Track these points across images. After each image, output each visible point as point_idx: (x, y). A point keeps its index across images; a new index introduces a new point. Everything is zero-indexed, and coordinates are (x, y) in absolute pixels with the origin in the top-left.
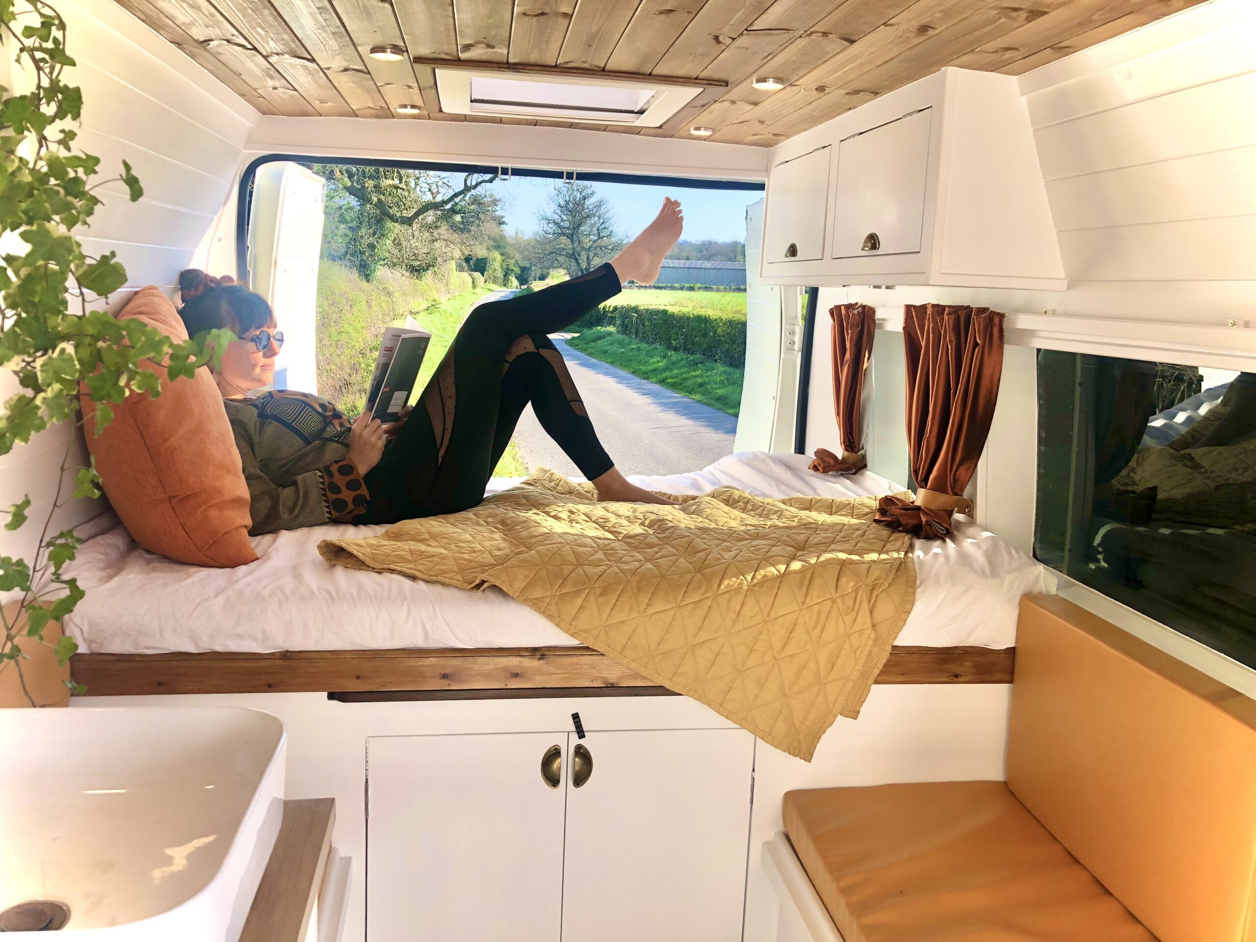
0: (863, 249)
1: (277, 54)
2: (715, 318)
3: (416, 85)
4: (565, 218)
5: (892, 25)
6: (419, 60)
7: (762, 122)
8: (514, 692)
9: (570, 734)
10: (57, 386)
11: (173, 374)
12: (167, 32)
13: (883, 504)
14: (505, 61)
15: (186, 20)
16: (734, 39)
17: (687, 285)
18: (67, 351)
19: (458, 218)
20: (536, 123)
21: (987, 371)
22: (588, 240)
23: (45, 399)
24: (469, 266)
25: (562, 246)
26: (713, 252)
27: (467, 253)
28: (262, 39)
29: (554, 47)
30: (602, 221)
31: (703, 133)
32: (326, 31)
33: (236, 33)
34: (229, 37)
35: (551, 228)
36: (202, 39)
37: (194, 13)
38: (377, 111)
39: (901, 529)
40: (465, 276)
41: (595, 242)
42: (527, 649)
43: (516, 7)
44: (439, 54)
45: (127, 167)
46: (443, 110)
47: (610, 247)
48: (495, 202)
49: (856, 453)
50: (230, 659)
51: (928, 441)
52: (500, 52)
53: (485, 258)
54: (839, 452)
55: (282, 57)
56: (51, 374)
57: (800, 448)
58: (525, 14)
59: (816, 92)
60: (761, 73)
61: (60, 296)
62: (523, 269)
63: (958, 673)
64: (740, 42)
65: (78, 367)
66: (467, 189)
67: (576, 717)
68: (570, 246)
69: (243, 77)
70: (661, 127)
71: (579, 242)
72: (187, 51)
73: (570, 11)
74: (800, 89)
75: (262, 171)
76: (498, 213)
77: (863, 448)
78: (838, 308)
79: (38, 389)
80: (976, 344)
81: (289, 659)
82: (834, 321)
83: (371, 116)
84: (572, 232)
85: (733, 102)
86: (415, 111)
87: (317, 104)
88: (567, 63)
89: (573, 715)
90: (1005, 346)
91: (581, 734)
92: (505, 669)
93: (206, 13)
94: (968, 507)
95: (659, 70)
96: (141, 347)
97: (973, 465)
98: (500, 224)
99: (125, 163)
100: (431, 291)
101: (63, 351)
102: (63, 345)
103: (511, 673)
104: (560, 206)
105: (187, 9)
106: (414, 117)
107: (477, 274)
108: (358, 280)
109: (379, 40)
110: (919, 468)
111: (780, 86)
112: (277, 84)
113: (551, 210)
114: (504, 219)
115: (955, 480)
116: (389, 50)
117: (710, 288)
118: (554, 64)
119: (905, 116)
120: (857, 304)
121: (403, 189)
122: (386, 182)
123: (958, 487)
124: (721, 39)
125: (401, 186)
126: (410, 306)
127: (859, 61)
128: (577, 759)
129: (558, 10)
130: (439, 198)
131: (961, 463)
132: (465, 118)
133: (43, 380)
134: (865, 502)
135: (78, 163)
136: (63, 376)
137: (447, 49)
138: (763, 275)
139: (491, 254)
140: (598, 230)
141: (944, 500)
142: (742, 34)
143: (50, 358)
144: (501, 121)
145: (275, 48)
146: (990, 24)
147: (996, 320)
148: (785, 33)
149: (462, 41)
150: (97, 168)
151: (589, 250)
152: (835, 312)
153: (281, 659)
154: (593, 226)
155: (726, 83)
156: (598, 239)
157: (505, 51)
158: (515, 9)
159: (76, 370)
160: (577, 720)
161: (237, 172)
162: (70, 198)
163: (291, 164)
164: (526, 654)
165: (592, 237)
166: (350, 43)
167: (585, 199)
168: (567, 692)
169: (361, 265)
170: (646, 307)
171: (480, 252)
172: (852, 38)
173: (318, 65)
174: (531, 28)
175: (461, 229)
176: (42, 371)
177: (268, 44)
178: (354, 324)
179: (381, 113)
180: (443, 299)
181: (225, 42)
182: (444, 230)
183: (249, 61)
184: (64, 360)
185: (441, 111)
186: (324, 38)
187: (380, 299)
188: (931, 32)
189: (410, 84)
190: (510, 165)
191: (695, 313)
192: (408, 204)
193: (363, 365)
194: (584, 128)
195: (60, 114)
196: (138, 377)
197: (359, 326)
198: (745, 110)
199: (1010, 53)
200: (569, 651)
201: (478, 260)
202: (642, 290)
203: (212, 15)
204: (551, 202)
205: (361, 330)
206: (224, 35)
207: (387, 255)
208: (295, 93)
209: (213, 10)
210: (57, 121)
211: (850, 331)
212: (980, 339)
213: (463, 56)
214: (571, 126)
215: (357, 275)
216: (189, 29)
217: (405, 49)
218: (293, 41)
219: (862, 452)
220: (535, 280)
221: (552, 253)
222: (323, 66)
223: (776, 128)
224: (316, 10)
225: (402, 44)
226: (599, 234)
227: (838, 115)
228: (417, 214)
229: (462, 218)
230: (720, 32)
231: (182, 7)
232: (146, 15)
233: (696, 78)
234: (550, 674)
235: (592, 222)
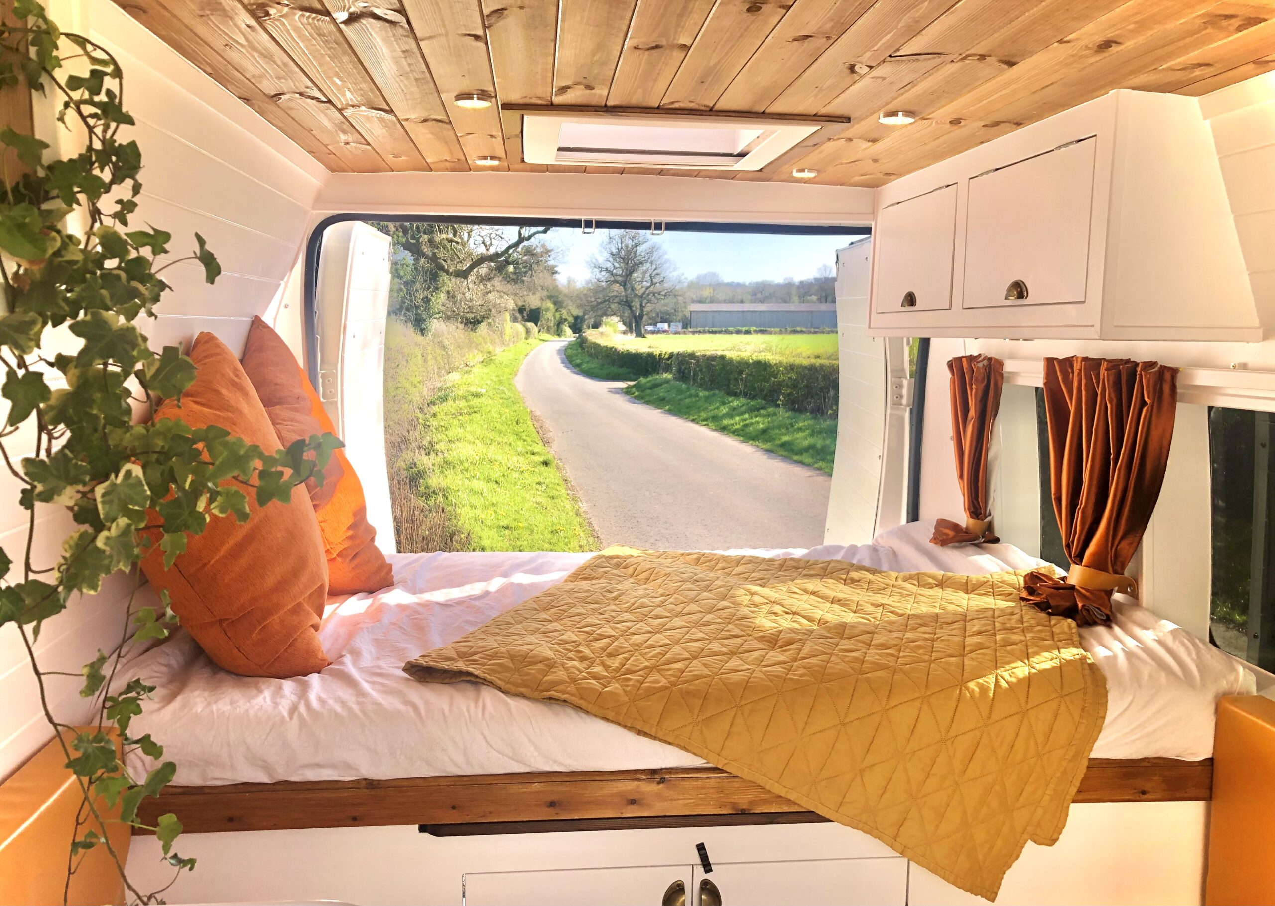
0: (1006, 298)
1: (353, 106)
2: (775, 362)
3: (500, 134)
4: (617, 265)
5: (1068, 42)
6: (506, 106)
7: (875, 161)
8: (631, 822)
9: (695, 867)
10: (123, 521)
11: (264, 497)
12: (236, 86)
13: (1029, 582)
14: (603, 104)
15: (257, 72)
16: (871, 67)
17: (744, 329)
18: (134, 474)
19: (511, 269)
20: (622, 171)
21: (1155, 434)
22: (640, 287)
23: (108, 538)
24: (523, 317)
25: (615, 293)
26: (767, 295)
27: (520, 304)
28: (338, 89)
29: (661, 86)
30: (654, 267)
31: (807, 175)
32: (408, 78)
33: (310, 84)
34: (302, 89)
35: (604, 276)
36: (273, 93)
37: (267, 63)
38: (454, 164)
39: (1050, 610)
40: (519, 327)
41: (648, 288)
42: (644, 771)
43: (627, 40)
44: (531, 98)
45: (201, 241)
46: (526, 160)
47: (663, 293)
48: (547, 252)
49: (982, 520)
50: (309, 790)
51: (1083, 512)
52: (599, 94)
53: (538, 308)
54: (962, 518)
55: (357, 109)
56: (115, 507)
57: (914, 515)
58: (636, 48)
59: (948, 125)
60: (891, 107)
61: (124, 405)
62: (576, 318)
63: (1145, 789)
64: (877, 72)
65: (149, 493)
66: (521, 239)
67: (701, 848)
68: (623, 294)
69: (314, 133)
70: (761, 170)
71: (632, 290)
72: (256, 107)
73: (688, 44)
74: (932, 123)
75: (329, 233)
76: (551, 263)
77: (990, 515)
78: (959, 359)
79: (99, 526)
80: (1144, 403)
81: (376, 788)
82: (953, 374)
83: (447, 170)
84: (626, 280)
85: (850, 140)
86: (495, 163)
87: (390, 159)
88: (672, 103)
89: (698, 846)
90: (1179, 405)
91: (707, 867)
92: (620, 795)
93: (279, 63)
94: (1132, 587)
95: (777, 107)
96: (222, 463)
97: (1137, 539)
98: (553, 273)
99: (198, 236)
100: (486, 343)
101: (129, 473)
102: (128, 466)
103: (627, 800)
104: (612, 254)
105: (258, 59)
106: (493, 169)
107: (531, 325)
108: (413, 335)
109: (466, 85)
110: (1073, 542)
111: (911, 120)
112: (350, 138)
113: (603, 258)
114: (556, 269)
115: (1116, 556)
116: (475, 96)
117: (766, 331)
118: (657, 105)
119: (1059, 147)
120: (980, 355)
121: (457, 243)
122: (439, 237)
123: (1118, 563)
124: (857, 68)
125: (456, 239)
126: (464, 358)
127: (1014, 86)
128: (703, 897)
129: (676, 42)
130: (492, 250)
131: (1122, 538)
132: (547, 168)
133: (106, 514)
134: (1006, 579)
135: (146, 240)
136: (131, 506)
137: (542, 92)
138: (872, 326)
139: (544, 303)
140: (651, 277)
141: (1103, 578)
142: (884, 61)
143: (114, 485)
144: (585, 170)
145: (351, 99)
146: (1192, 36)
147: (1168, 376)
148: (935, 58)
149: (558, 83)
150: (166, 246)
151: (641, 297)
152: (957, 365)
153: (367, 789)
154: (645, 272)
155: (848, 119)
156: (651, 285)
157: (605, 92)
158: (626, 43)
159: (147, 497)
160: (703, 852)
161: (304, 234)
162: (135, 284)
163: (358, 225)
164: (644, 777)
165: (645, 283)
166: (434, 91)
167: (636, 246)
168: (692, 820)
169: (416, 320)
170: (703, 353)
171: (534, 301)
172: (1013, 60)
173: (396, 116)
174: (640, 64)
175: (516, 279)
176: (103, 502)
177: (344, 95)
178: (411, 379)
179: (457, 166)
180: (498, 350)
181: (298, 95)
182: (497, 283)
183: (322, 115)
184: (132, 486)
185: (523, 161)
186: (406, 86)
187: (435, 353)
188: (1114, 49)
189: (493, 134)
190: (594, 218)
191: (754, 358)
192: (462, 256)
193: (421, 421)
194: (674, 175)
195: (117, 179)
196: (219, 498)
197: (415, 382)
198: (863, 148)
199: (1201, 70)
200: (694, 772)
201: (532, 311)
202: (697, 335)
203: (285, 65)
204: (603, 250)
205: (418, 384)
206: (297, 88)
207: (443, 309)
208: (368, 147)
209: (287, 59)
210: (114, 187)
211: (974, 386)
212: (1149, 398)
213: (557, 100)
214: (661, 172)
215: (412, 329)
216: (260, 82)
217: (493, 94)
218: (371, 90)
219: (988, 519)
220: (588, 328)
221: (605, 301)
222: (401, 118)
223: (889, 167)
224: (401, 54)
225: (491, 89)
226: (652, 281)
227: (966, 150)
228: (471, 268)
229: (515, 268)
230: (858, 59)
231: (253, 57)
232: (213, 68)
233: (815, 115)
234: (672, 800)
235: (645, 268)
